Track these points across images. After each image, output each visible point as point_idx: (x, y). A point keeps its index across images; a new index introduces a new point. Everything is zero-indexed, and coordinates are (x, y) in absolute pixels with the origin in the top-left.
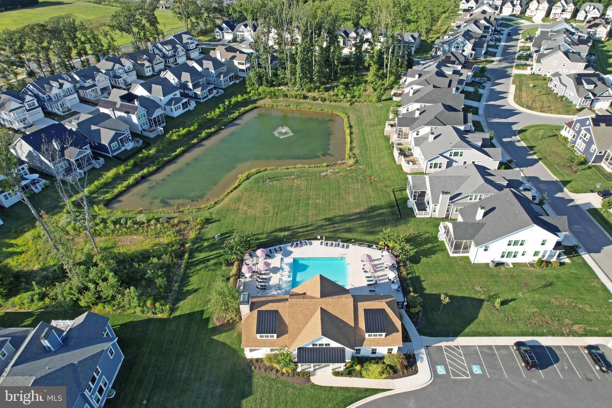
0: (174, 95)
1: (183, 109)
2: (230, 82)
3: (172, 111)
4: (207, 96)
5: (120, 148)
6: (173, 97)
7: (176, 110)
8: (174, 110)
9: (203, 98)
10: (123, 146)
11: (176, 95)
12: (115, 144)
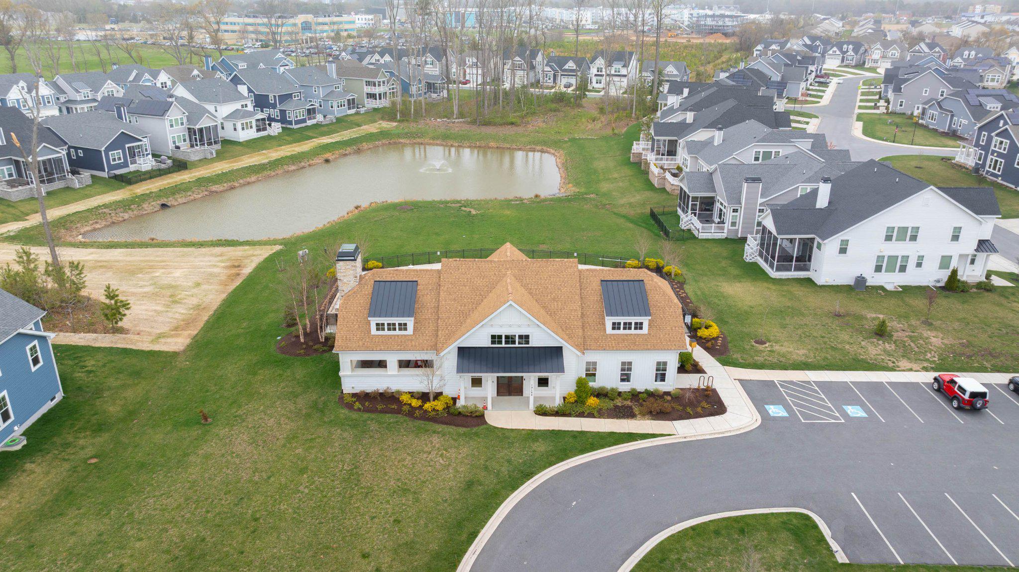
0: (242, 106)
1: (258, 130)
2: (349, 109)
3: (235, 129)
4: (304, 121)
5: (125, 165)
6: (240, 108)
7: (243, 129)
8: (239, 127)
9: (297, 122)
10: (134, 162)
11: (246, 105)
12: (116, 154)
